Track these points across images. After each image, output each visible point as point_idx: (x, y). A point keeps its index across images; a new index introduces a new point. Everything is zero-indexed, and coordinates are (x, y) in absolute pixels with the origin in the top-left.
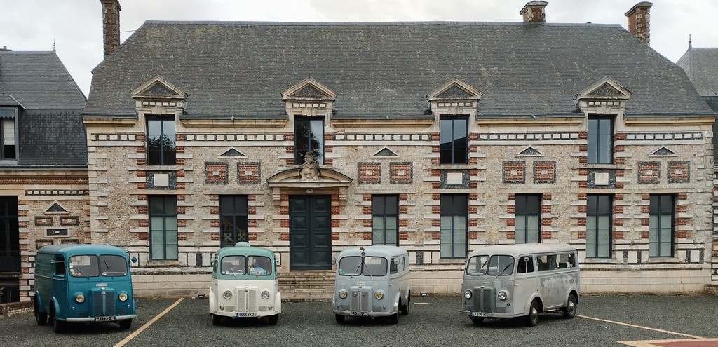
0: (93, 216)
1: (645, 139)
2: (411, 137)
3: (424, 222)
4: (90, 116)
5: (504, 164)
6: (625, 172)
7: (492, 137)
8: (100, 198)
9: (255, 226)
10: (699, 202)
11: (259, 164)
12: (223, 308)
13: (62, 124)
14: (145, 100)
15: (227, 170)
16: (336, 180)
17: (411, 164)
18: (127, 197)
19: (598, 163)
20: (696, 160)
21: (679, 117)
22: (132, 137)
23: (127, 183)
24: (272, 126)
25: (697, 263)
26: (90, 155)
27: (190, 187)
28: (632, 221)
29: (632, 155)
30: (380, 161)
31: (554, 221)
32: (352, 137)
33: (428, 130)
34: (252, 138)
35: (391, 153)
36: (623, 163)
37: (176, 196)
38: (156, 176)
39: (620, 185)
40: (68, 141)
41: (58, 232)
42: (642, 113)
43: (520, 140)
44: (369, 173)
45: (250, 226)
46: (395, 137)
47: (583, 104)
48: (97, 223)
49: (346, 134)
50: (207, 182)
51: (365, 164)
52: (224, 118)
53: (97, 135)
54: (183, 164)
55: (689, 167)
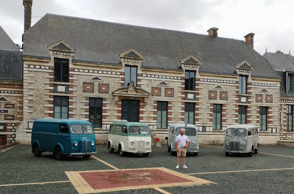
0: (25, 104)
1: (258, 86)
2: (174, 78)
3: (178, 113)
4: (26, 56)
5: (209, 91)
6: (252, 98)
7: (205, 80)
8: (29, 96)
9: (106, 112)
10: (276, 110)
11: (108, 85)
12: (131, 149)
13: (7, 58)
14: (55, 51)
15: (94, 86)
16: (143, 94)
17: (173, 89)
18: (43, 96)
19: (242, 93)
20: (275, 95)
21: (270, 78)
22: (47, 68)
23: (44, 89)
24: (115, 68)
25: (275, 133)
26: (24, 75)
27: (75, 93)
28: (254, 116)
29: (254, 91)
30: (161, 87)
31: (227, 115)
32: (150, 76)
33: (180, 75)
34: (106, 73)
35: (165, 84)
36: (251, 94)
37: (68, 97)
38: (59, 87)
39: (249, 102)
40: (11, 67)
41: (3, 111)
42: (257, 75)
43: (215, 82)
44: (156, 91)
45: (103, 112)
46: (167, 77)
47: (237, 70)
48: (27, 108)
49: (147, 74)
50: (84, 91)
51: (155, 88)
52: (93, 63)
53: (29, 66)
54: (72, 82)
55: (272, 97)
